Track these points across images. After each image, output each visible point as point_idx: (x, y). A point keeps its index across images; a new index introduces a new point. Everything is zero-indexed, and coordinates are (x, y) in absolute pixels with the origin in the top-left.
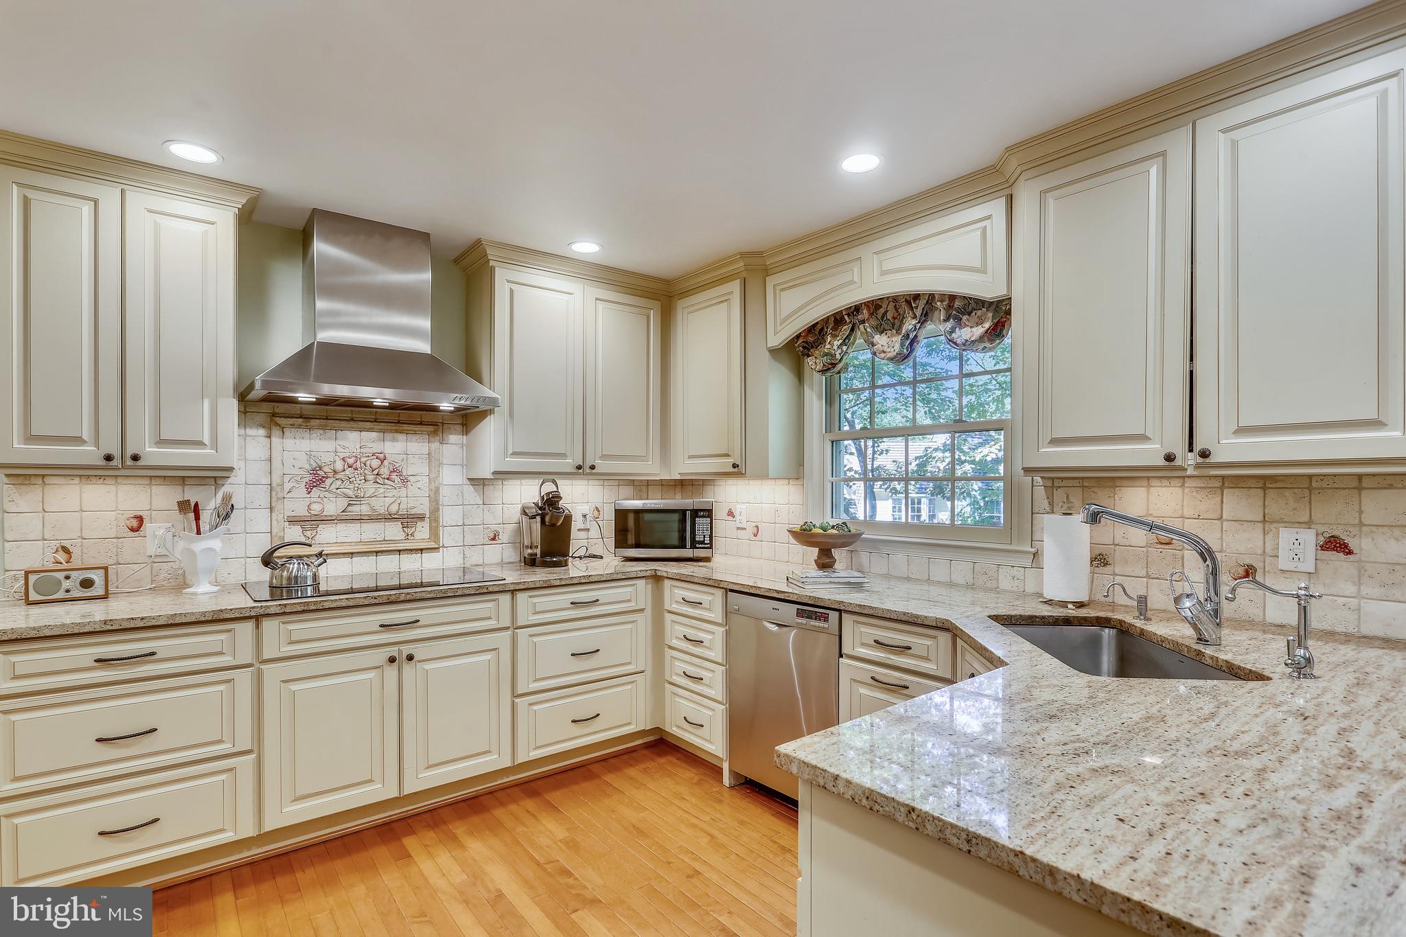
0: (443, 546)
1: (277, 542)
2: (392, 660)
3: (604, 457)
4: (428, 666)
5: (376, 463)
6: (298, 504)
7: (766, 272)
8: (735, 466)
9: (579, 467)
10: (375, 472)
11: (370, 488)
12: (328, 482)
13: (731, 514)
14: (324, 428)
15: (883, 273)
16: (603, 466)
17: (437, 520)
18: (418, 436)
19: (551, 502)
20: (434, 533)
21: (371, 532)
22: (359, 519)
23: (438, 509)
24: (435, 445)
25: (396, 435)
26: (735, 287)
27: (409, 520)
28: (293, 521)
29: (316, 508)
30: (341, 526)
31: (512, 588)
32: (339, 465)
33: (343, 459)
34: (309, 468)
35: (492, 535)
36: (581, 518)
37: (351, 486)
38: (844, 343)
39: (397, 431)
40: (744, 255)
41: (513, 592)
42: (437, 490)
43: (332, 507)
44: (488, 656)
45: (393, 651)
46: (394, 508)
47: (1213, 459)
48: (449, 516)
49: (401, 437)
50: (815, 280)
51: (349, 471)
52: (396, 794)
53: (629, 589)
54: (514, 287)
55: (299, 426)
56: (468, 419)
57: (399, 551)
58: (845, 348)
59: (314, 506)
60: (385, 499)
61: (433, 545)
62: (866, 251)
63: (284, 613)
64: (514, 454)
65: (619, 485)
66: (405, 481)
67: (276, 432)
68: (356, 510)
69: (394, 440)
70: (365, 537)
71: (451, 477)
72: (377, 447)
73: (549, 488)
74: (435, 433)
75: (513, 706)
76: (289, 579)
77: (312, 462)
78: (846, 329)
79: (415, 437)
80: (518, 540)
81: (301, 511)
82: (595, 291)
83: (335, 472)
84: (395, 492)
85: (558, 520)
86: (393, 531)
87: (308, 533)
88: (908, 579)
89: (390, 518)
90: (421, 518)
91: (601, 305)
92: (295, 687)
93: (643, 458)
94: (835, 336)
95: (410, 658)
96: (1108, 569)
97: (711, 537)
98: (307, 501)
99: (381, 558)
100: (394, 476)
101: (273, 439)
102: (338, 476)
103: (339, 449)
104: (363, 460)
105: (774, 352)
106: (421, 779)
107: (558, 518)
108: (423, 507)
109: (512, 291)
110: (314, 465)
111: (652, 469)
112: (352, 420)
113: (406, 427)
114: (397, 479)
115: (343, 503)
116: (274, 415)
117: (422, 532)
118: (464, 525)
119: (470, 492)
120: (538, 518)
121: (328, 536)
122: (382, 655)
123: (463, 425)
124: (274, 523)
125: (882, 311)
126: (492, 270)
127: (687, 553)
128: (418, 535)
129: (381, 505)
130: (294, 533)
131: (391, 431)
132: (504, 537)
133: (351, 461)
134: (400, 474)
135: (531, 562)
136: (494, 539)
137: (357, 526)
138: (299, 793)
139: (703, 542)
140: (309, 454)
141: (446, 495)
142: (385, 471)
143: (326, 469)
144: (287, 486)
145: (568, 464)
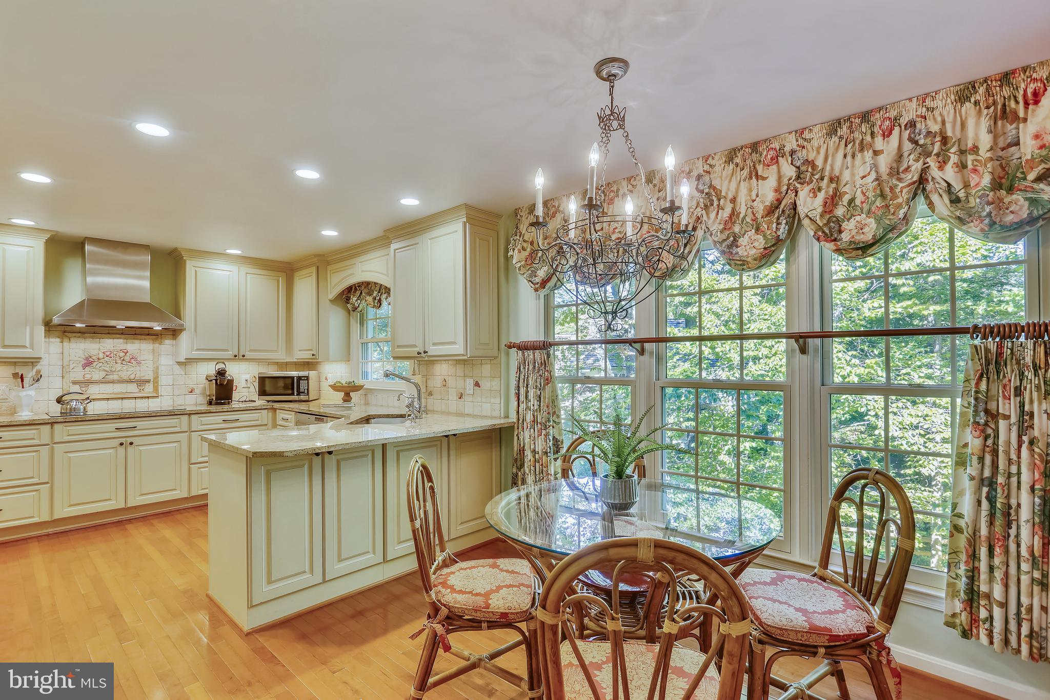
0: (161, 396)
1: (65, 392)
2: (122, 444)
3: (251, 351)
4: (141, 448)
5: (122, 354)
6: (78, 374)
7: (328, 263)
8: (313, 355)
9: (236, 356)
10: (122, 359)
11: (119, 367)
12: (95, 364)
13: (326, 379)
14: (92, 338)
15: (362, 271)
16: (249, 355)
17: (157, 383)
18: (147, 341)
19: (221, 373)
20: (156, 389)
21: (119, 388)
22: (113, 382)
23: (158, 377)
24: (157, 345)
25: (134, 341)
26: (314, 269)
27: (141, 382)
28: (74, 383)
29: (88, 377)
30: (102, 386)
31: (188, 412)
32: (101, 356)
33: (104, 353)
34: (84, 357)
35: (190, 390)
36: (245, 382)
37: (108, 366)
38: (358, 299)
39: (134, 339)
40: (316, 256)
41: (190, 414)
42: (158, 368)
43: (97, 376)
44: (175, 444)
45: (123, 440)
46: (132, 377)
47: (429, 354)
48: (164, 380)
49: (136, 341)
50: (345, 270)
51: (107, 359)
52: (123, 506)
53: (258, 415)
54: (197, 269)
55: (79, 337)
56: (174, 333)
57: (135, 398)
58: (359, 301)
59: (86, 376)
60: (127, 372)
61: (155, 395)
62: (357, 260)
63: (66, 422)
64: (197, 350)
65: (268, 365)
66: (139, 363)
67: (66, 340)
68: (110, 377)
69: (133, 343)
70: (115, 391)
71: (166, 361)
72: (123, 347)
73: (221, 366)
74: (156, 339)
75: (189, 469)
76: (71, 409)
77: (86, 354)
78: (358, 293)
79: (145, 342)
80: (203, 393)
81: (79, 378)
82: (245, 269)
83: (99, 359)
84: (132, 369)
85: (224, 382)
86: (132, 388)
87: (83, 389)
88: (382, 406)
89: (130, 381)
90: (148, 381)
91: (249, 276)
92: (70, 455)
93: (276, 351)
94: (354, 296)
95: (131, 444)
96: (432, 397)
97: (308, 389)
98: (83, 373)
99: (124, 401)
100: (132, 361)
101: (64, 343)
102: (100, 361)
103: (101, 348)
104: (115, 353)
105: (331, 301)
106: (136, 500)
107: (224, 381)
108: (150, 375)
109: (196, 271)
110: (87, 356)
111: (282, 357)
112: (109, 333)
113: (139, 336)
114: (134, 362)
115: (103, 374)
116: (65, 332)
117: (149, 388)
118: (173, 385)
119: (178, 369)
120: (214, 381)
121: (94, 391)
122: (116, 442)
123: (173, 335)
124: (64, 384)
125: (370, 286)
126: (185, 261)
127: (295, 397)
128: (146, 390)
129: (125, 375)
130: (76, 388)
131: (131, 339)
132: (197, 391)
133: (108, 353)
134: (136, 359)
135: (210, 403)
136: (191, 392)
137: (111, 385)
138: (72, 503)
139: (303, 392)
140: (84, 350)
141: (162, 370)
142: (127, 358)
143: (94, 358)
144: (72, 366)
145: (230, 354)
